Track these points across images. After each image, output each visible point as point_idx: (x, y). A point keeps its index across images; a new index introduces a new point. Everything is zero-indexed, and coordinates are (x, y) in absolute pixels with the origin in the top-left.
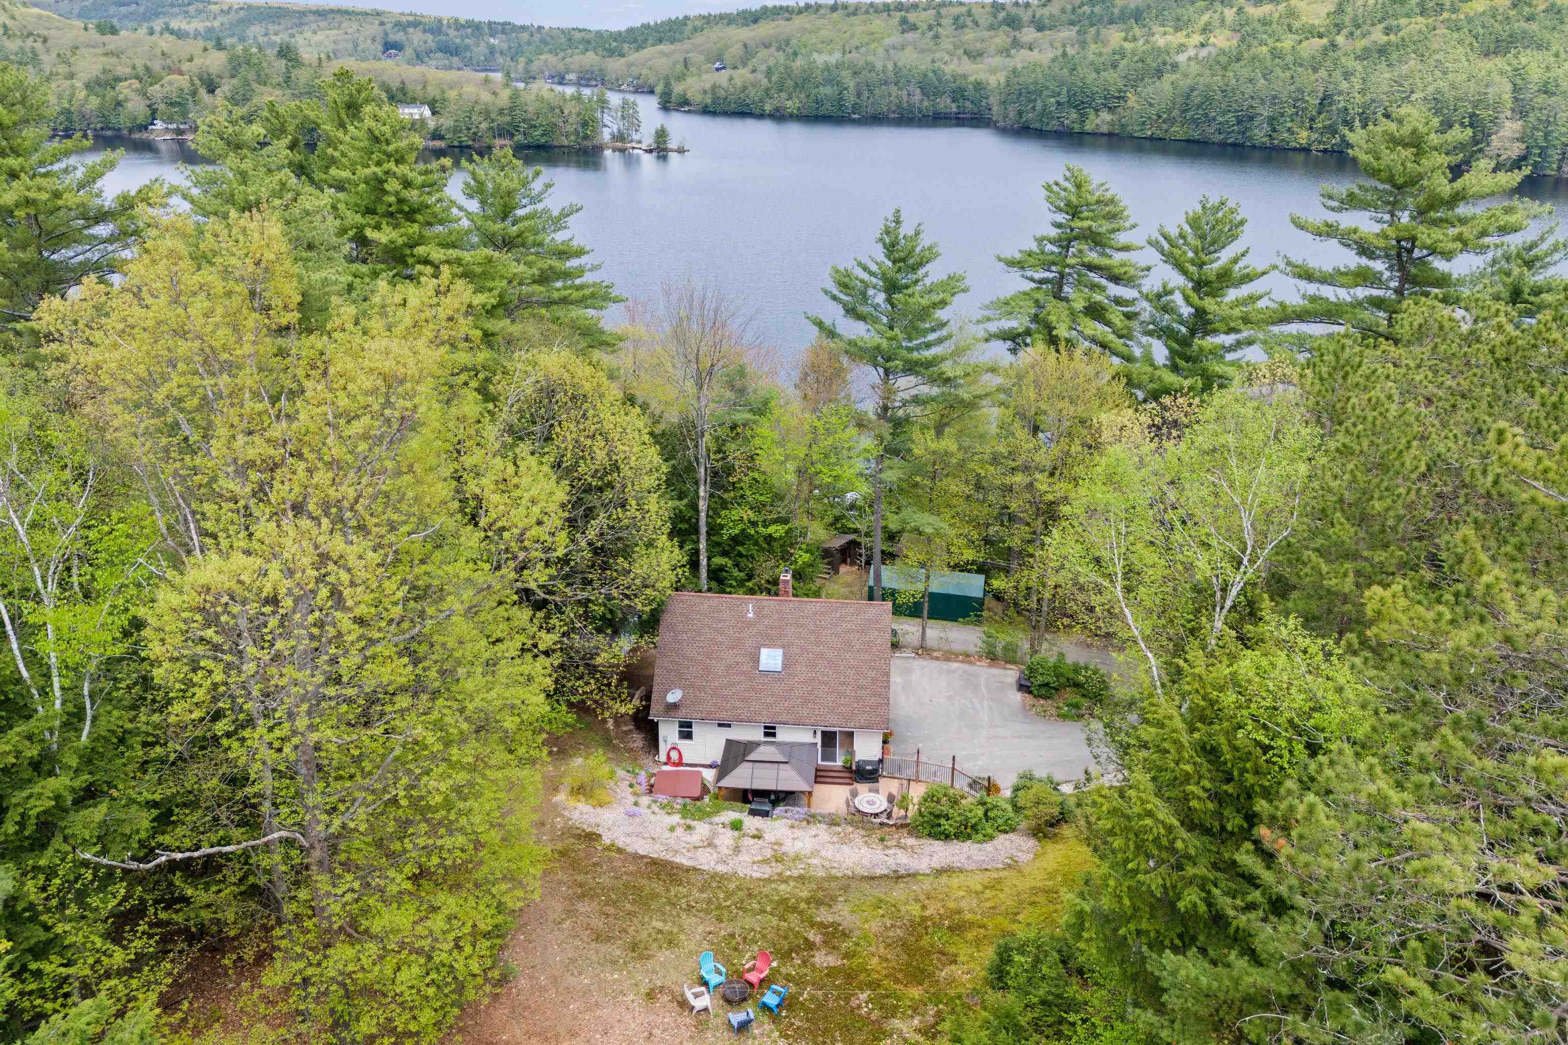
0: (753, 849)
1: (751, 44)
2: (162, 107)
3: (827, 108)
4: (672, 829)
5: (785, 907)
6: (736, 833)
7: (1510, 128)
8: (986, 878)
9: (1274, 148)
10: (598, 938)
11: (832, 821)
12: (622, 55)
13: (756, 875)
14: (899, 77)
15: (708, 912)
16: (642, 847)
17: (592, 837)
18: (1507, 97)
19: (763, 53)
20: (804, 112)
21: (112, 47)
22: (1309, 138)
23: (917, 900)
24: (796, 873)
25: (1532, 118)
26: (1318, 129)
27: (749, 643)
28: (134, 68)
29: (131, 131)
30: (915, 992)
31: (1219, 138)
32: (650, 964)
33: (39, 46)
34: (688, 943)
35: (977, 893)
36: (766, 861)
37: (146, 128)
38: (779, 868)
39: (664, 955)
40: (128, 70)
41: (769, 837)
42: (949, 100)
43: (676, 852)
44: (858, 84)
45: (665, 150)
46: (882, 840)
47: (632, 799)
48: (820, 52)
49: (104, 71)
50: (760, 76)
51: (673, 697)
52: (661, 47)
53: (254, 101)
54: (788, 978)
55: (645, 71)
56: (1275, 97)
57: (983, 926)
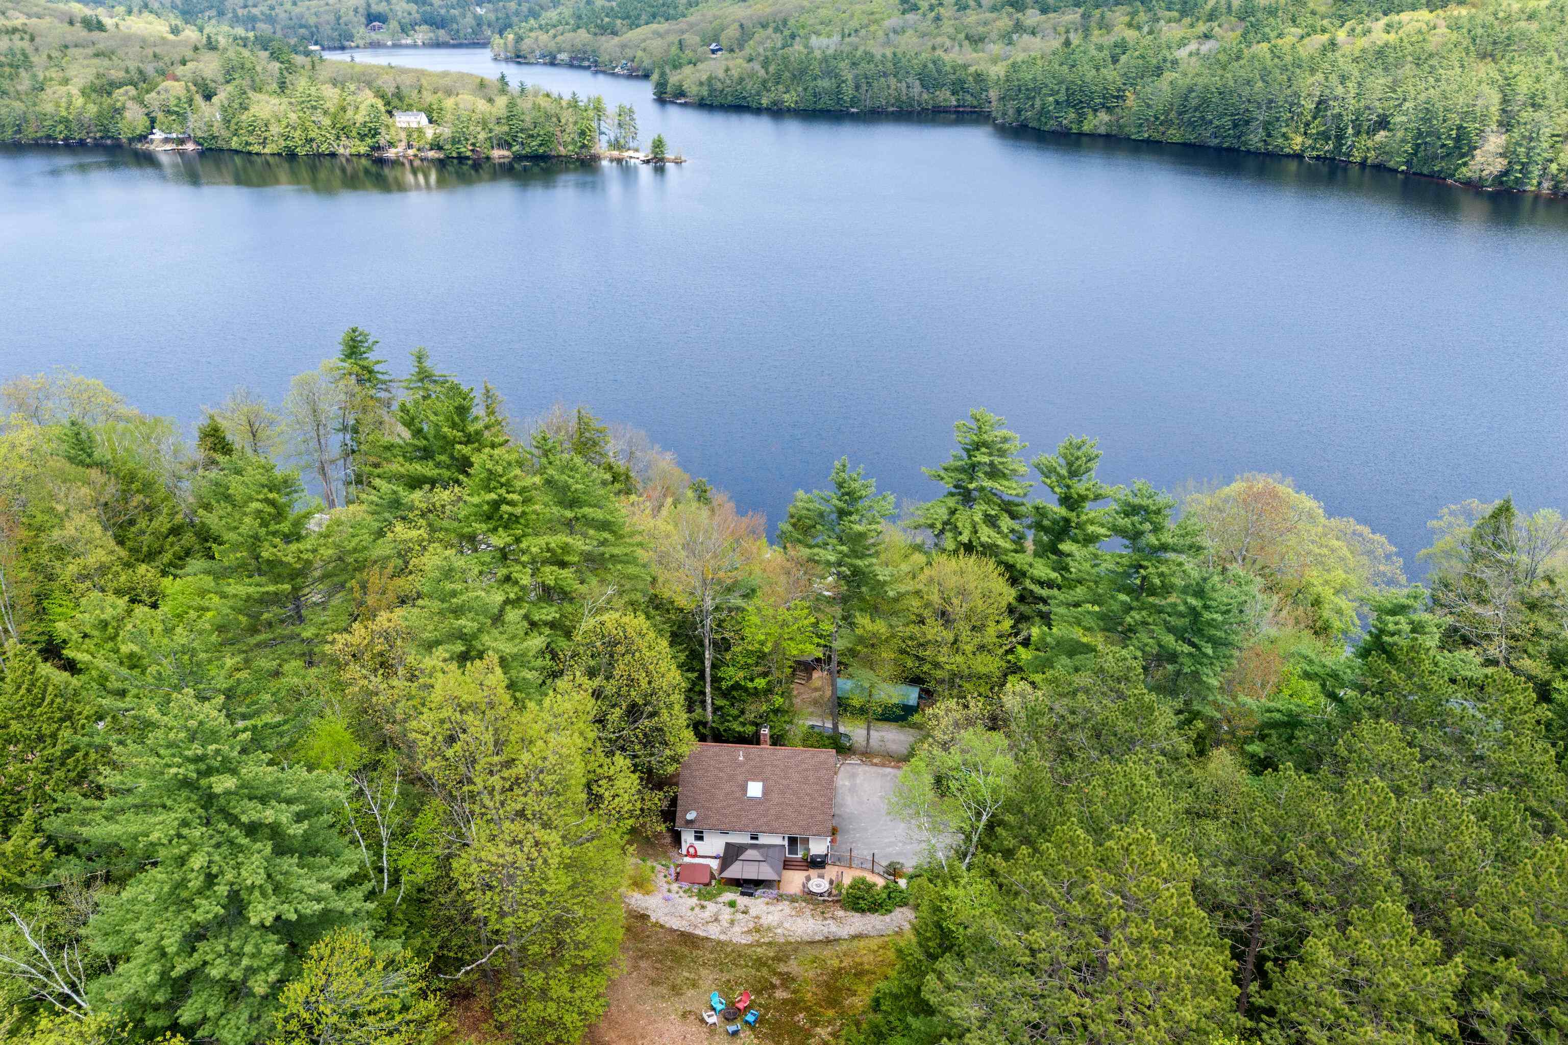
0: (744, 923)
1: (748, 24)
2: (160, 116)
3: (826, 102)
4: (692, 909)
5: (760, 963)
6: (732, 910)
7: (1495, 142)
8: (880, 941)
9: (1269, 155)
10: (654, 982)
11: (793, 899)
12: (614, 33)
13: (744, 942)
14: (898, 68)
15: (715, 966)
16: (675, 923)
17: (644, 917)
18: (1495, 109)
19: (760, 34)
20: (802, 106)
21: (101, 46)
22: (1303, 143)
23: (838, 957)
24: (767, 940)
25: (1516, 135)
26: (1312, 135)
27: (740, 778)
28: (127, 71)
29: (131, 140)
30: (831, 1013)
31: (1215, 142)
32: (683, 998)
33: (26, 44)
34: (705, 984)
35: (874, 951)
36: (749, 932)
37: (146, 137)
38: (756, 936)
39: (690, 993)
40: (122, 74)
41: (753, 912)
42: (948, 93)
43: (696, 926)
44: (856, 76)
45: (662, 160)
46: (823, 913)
47: (666, 886)
48: (818, 34)
49: (98, 76)
50: (757, 66)
51: (691, 816)
52: (654, 26)
53: (252, 111)
54: (760, 1005)
55: (640, 54)
56: (1271, 101)
57: (875, 973)
